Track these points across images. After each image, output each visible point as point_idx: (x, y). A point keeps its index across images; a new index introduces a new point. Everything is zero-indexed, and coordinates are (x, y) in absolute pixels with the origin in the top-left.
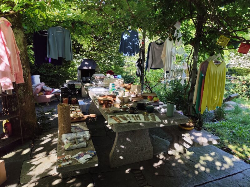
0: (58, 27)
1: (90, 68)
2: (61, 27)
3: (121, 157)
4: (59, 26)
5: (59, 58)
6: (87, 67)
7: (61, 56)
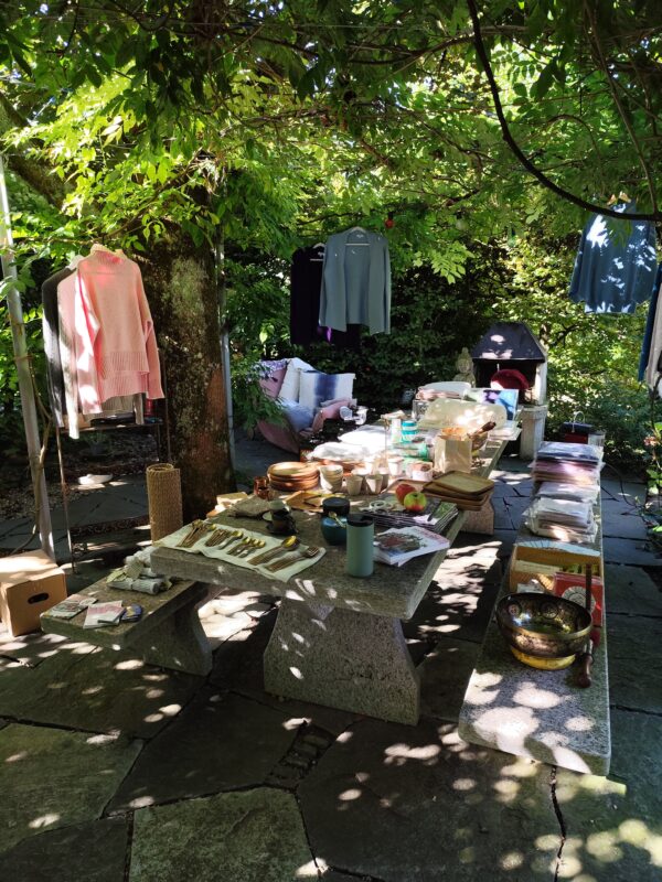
0: (355, 229)
1: (507, 355)
2: (361, 229)
3: (295, 672)
4: (358, 228)
5: (349, 326)
6: (495, 351)
7: (354, 320)
